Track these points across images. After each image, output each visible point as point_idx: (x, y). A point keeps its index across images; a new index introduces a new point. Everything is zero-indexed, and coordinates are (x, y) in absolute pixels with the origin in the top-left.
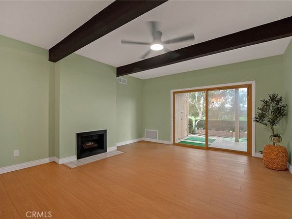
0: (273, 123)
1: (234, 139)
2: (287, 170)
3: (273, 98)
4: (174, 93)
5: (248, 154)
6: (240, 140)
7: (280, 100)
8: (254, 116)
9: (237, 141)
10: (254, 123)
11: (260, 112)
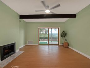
0: (64, 37)
2: (68, 47)
4: (39, 28)
5: (58, 45)
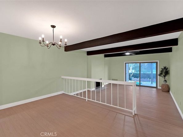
0: (165, 76)
1: (150, 82)
3: (165, 68)
4: (126, 63)
6: (153, 83)
7: (167, 68)
8: (158, 74)
9: (152, 83)
10: (158, 76)
11: (160, 72)
